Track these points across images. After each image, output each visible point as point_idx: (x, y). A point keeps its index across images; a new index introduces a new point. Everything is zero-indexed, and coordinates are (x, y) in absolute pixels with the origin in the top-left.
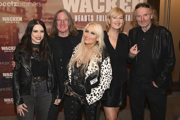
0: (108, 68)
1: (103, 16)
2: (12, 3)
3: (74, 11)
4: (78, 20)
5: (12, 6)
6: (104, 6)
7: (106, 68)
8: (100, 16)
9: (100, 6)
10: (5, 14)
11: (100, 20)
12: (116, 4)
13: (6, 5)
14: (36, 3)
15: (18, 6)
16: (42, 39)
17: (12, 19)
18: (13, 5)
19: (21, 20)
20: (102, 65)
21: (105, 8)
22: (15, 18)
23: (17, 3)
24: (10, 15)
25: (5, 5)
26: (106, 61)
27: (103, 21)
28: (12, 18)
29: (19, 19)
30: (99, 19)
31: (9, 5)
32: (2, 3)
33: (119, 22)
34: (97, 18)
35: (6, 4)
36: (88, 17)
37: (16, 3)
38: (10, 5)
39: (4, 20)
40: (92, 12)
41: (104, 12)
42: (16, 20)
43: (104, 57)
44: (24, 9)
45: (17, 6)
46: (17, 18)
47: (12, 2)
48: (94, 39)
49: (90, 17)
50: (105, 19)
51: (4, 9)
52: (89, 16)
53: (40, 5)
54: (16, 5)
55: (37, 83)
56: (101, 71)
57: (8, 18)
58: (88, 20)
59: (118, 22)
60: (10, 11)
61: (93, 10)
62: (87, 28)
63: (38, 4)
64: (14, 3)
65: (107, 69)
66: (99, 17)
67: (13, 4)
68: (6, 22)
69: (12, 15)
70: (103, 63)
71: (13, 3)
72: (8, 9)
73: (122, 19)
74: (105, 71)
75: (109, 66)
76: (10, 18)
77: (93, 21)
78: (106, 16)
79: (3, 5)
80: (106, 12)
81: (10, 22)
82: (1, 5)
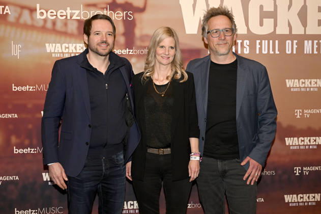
1: (271, 42)
2: (69, 11)
5: (69, 18)
6: (272, 20)
8: (265, 43)
9: (265, 20)
10: (53, 37)
11: (265, 52)
13: (55, 17)
14: (123, 11)
15: (82, 18)
17: (68, 48)
18: (71, 17)
21: (275, 25)
22: (74, 45)
23: (80, 13)
24: (63, 38)
25: (52, 16)
27: (271, 52)
28: (67, 45)
30: (261, 49)
31: (61, 16)
32: (47, 12)
34: (258, 46)
37: (77, 12)
38: (65, 17)
39: (48, 51)
40: (245, 32)
41: (273, 33)
42: (76, 50)
45: (79, 18)
46: (78, 45)
47: (68, 8)
49: (242, 44)
50: (274, 49)
51: (49, 25)
52: (239, 42)
53: (130, 17)
54: (77, 16)
57: (58, 45)
58: (237, 51)
60: (63, 29)
61: (248, 29)
63: (127, 14)
66: (261, 44)
67: (70, 13)
68: (53, 54)
69: (68, 39)
71: (70, 11)
72: (59, 26)
76: (64, 45)
77: (248, 52)
78: (277, 42)
79: (49, 16)
80: (278, 32)
81: (63, 55)
82: (44, 17)
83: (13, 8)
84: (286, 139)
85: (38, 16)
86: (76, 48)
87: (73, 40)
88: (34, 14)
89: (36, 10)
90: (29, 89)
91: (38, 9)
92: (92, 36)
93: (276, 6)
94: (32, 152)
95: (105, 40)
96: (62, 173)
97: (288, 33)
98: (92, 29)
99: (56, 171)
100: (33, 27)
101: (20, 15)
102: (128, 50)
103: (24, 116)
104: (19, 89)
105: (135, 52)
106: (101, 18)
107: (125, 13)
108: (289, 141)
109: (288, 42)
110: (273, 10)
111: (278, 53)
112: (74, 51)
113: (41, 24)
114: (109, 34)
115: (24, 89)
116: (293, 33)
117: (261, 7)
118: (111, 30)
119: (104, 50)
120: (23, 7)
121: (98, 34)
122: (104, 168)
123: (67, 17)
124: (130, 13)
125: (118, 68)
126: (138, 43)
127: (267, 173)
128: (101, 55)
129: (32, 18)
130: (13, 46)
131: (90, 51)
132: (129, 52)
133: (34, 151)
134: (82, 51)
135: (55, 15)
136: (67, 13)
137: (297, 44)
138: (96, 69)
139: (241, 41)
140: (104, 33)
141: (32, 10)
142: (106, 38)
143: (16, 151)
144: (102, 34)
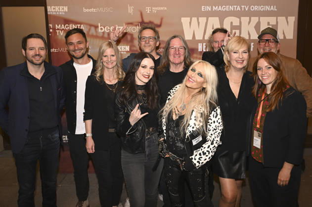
0: (217, 122)
3: (197, 38)
4: (202, 50)
6: (238, 31)
7: (214, 122)
9: (233, 31)
13: (109, 31)
16: (150, 77)
19: (128, 50)
20: (209, 118)
21: (240, 34)
22: (120, 47)
25: (107, 30)
26: (215, 113)
29: (125, 48)
32: (104, 28)
33: (242, 58)
35: (109, 29)
37: (122, 28)
42: (121, 49)
43: (212, 108)
44: (132, 35)
46: (122, 47)
48: (200, 83)
51: (106, 35)
55: (149, 136)
56: (208, 126)
59: (240, 58)
62: (195, 65)
65: (217, 124)
67: (118, 28)
70: (211, 115)
73: (246, 53)
74: (213, 125)
75: (219, 119)
79: (106, 30)
82: (103, 31)
83: (85, 26)
85: (100, 31)
88: (97, 30)
89: (98, 27)
91: (99, 26)
93: (240, 23)
97: (248, 38)
100: (97, 37)
101: (90, 30)
110: (239, 25)
113: (101, 35)
114: (41, 49)
116: (251, 38)
117: (232, 23)
119: (38, 60)
120: (91, 25)
121: (32, 49)
129: (96, 32)
137: (253, 45)
140: (37, 49)
141: (96, 27)
144: (35, 49)
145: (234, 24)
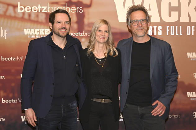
1: (177, 27)
2: (39, 7)
5: (39, 11)
6: (177, 13)
8: (172, 28)
9: (172, 13)
10: (29, 24)
11: (172, 34)
12: (195, 9)
13: (30, 11)
14: (76, 7)
15: (49, 11)
17: (39, 32)
18: (41, 11)
21: (179, 16)
22: (43, 30)
23: (47, 8)
24: (35, 25)
27: (177, 34)
28: (38, 30)
30: (170, 32)
31: (34, 10)
32: (25, 8)
34: (168, 30)
35: (30, 9)
36: (153, 29)
37: (45, 8)
38: (37, 11)
39: (26, 34)
40: (159, 20)
41: (178, 21)
42: (44, 33)
45: (46, 12)
46: (46, 30)
47: (39, 5)
49: (157, 29)
50: (179, 33)
51: (26, 16)
52: (155, 27)
53: (81, 11)
54: (45, 10)
57: (32, 30)
58: (153, 34)
60: (36, 19)
61: (161, 19)
63: (79, 9)
64: (43, 7)
66: (170, 29)
67: (41, 8)
68: (29, 36)
69: (39, 26)
71: (41, 7)
72: (33, 17)
76: (36, 30)
77: (161, 34)
78: (181, 27)
79: (26, 10)
80: (181, 21)
81: (36, 36)
82: (23, 11)
83: (1, 5)
84: (188, 93)
85: (19, 11)
86: (44, 32)
87: (42, 26)
88: (16, 10)
89: (17, 6)
90: (13, 59)
91: (19, 5)
92: (55, 24)
94: (14, 102)
95: (64, 26)
96: (33, 116)
97: (188, 21)
98: (55, 20)
99: (29, 114)
100: (15, 18)
101: (7, 10)
102: (79, 33)
103: (9, 77)
104: (6, 59)
105: (85, 34)
106: (61, 12)
107: (77, 8)
108: (189, 94)
109: (188, 28)
110: (178, 6)
111: (182, 34)
112: (43, 34)
113: (21, 15)
114: (67, 23)
115: (9, 59)
116: (192, 21)
117: (170, 4)
118: (68, 20)
119: (64, 33)
120: (9, 5)
121: (59, 23)
122: (63, 112)
123: (38, 11)
124: (81, 8)
125: (73, 45)
126: (86, 28)
127: (175, 116)
128: (62, 37)
129: (15, 12)
130: (2, 30)
131: (54, 34)
132: (80, 34)
133: (16, 101)
134: (48, 34)
135: (30, 10)
136: (38, 8)
137: (194, 28)
138: (58, 46)
139: (156, 27)
140: (63, 22)
141: (15, 7)
142: (65, 26)
143: (4, 101)
144: (62, 22)
145: (172, 5)
